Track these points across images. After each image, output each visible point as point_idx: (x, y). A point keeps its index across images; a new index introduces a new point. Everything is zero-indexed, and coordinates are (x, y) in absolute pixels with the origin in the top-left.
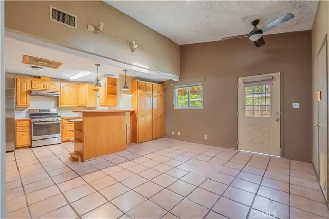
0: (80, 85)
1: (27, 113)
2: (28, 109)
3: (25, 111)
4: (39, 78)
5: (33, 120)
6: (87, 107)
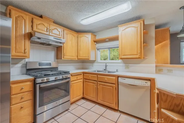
0: (81, 35)
1: (22, 67)
2: (23, 62)
3: (19, 65)
4: (41, 17)
5: (39, 80)
6: (90, 60)
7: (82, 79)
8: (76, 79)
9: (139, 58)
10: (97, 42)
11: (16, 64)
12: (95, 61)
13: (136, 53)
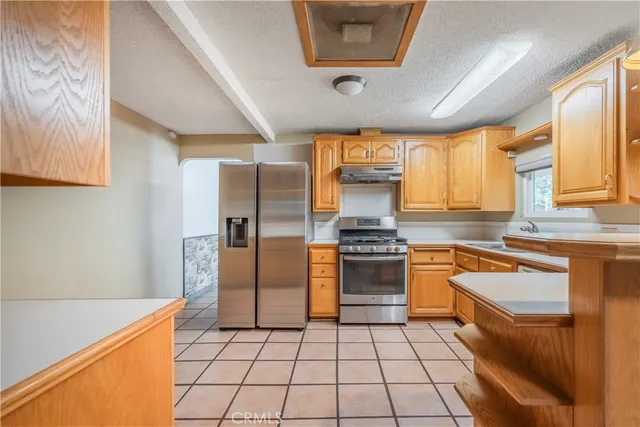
1: (334, 226)
2: (336, 218)
4: (358, 132)
5: (343, 249)
6: (482, 210)
7: (451, 264)
8: (430, 261)
9: (610, 201)
10: (514, 149)
11: (326, 221)
12: (512, 213)
13: (599, 183)
